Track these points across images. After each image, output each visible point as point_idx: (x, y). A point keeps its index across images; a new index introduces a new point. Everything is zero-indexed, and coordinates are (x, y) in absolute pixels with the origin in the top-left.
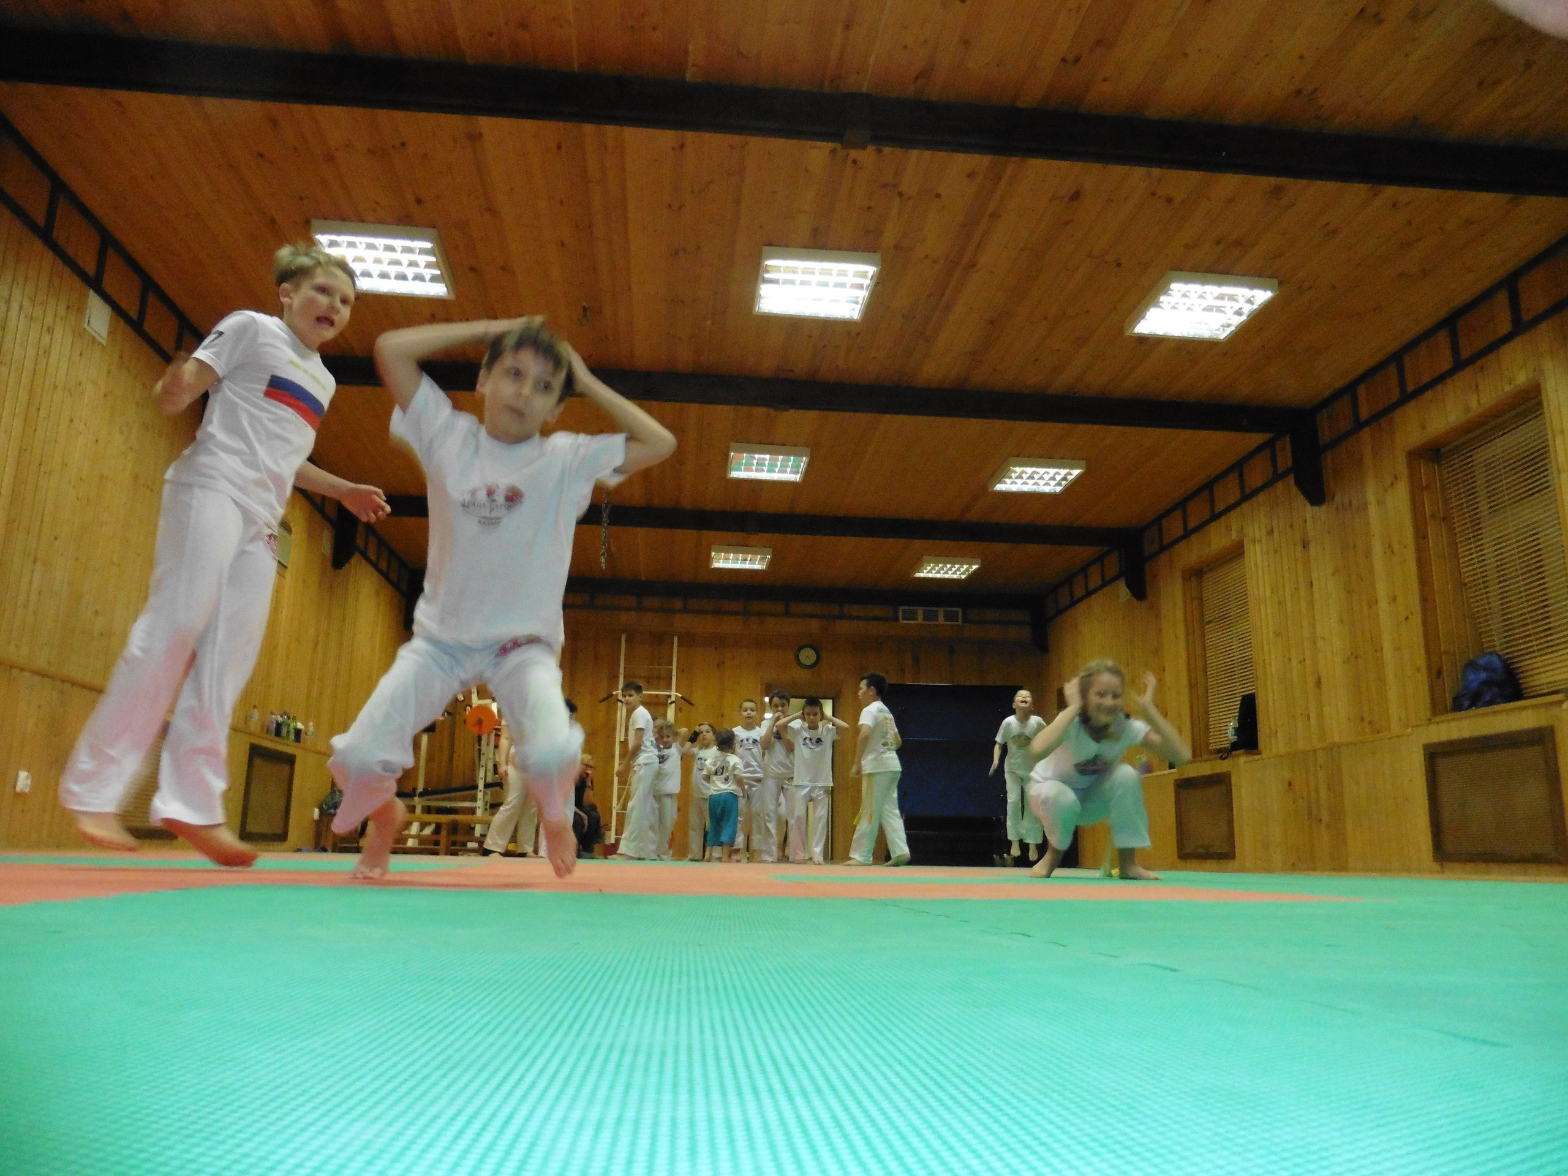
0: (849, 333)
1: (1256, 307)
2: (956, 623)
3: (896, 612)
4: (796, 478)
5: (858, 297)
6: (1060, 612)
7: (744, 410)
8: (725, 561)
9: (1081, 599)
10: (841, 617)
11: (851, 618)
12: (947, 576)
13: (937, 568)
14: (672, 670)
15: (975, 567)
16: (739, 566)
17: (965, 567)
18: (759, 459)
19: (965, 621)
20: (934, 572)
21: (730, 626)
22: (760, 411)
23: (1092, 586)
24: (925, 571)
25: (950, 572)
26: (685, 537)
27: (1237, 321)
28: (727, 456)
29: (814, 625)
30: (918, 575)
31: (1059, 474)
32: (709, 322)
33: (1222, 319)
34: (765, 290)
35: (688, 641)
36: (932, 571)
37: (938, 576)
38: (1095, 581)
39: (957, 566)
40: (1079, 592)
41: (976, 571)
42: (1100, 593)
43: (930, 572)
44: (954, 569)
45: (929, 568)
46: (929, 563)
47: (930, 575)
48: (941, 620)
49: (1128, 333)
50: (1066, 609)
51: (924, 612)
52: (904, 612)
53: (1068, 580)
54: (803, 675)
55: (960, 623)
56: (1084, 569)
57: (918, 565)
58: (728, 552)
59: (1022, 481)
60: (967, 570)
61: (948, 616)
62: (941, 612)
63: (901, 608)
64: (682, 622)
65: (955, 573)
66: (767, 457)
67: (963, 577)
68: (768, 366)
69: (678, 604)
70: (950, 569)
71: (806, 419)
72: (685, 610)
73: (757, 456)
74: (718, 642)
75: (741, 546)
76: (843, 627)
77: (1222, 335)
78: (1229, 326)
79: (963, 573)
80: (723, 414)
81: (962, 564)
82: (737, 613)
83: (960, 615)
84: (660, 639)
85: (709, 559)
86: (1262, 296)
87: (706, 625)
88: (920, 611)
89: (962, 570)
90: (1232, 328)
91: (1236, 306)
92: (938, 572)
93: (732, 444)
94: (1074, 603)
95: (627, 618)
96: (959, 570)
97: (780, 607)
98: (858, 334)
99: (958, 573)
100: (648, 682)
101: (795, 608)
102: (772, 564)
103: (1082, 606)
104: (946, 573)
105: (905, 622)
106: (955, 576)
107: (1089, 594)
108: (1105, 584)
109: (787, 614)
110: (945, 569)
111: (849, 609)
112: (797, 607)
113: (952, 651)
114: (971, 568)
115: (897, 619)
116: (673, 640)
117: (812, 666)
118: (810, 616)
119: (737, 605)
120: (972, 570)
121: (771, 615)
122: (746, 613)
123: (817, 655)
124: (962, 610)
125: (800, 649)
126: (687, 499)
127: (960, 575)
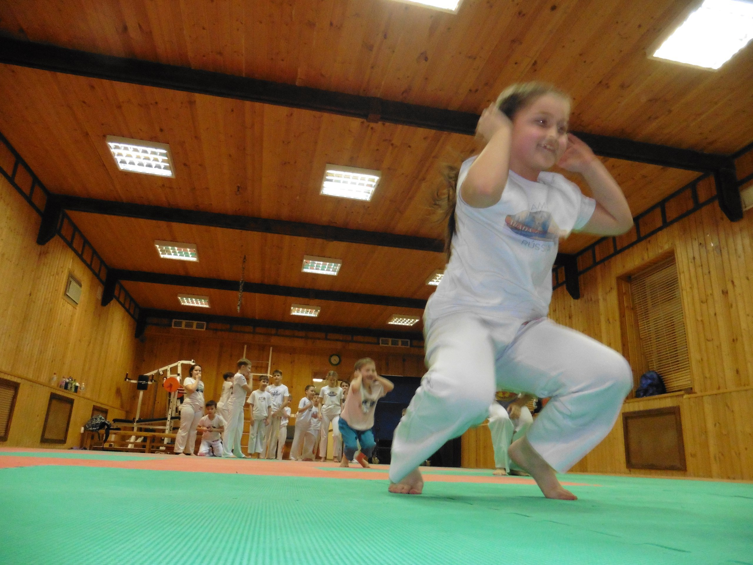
0: (364, 206)
2: (407, 347)
3: (379, 341)
4: (335, 274)
5: (370, 190)
7: (311, 240)
8: (298, 312)
10: (352, 341)
11: (357, 342)
12: (403, 324)
13: (399, 320)
14: (268, 364)
15: (417, 320)
16: (304, 314)
17: (413, 320)
18: (317, 264)
19: (411, 346)
20: (397, 322)
21: (299, 343)
22: (319, 241)
24: (393, 321)
25: (405, 322)
26: (279, 299)
28: (302, 261)
29: (339, 345)
30: (390, 323)
32: (298, 198)
34: (326, 184)
35: (277, 350)
36: (396, 322)
37: (400, 324)
39: (409, 320)
44: (407, 321)
45: (395, 320)
46: (395, 317)
47: (396, 323)
48: (400, 345)
51: (392, 340)
52: (382, 340)
55: (409, 347)
57: (390, 318)
58: (299, 308)
60: (413, 322)
61: (403, 344)
62: (400, 341)
64: (274, 340)
66: (322, 263)
67: (412, 325)
68: (325, 219)
69: (273, 331)
71: (341, 246)
72: (276, 335)
73: (316, 262)
74: (293, 351)
75: (305, 305)
76: (353, 346)
79: (412, 323)
80: (301, 241)
81: (411, 319)
82: (302, 337)
83: (409, 343)
84: (263, 348)
85: (290, 311)
87: (287, 342)
88: (390, 340)
89: (411, 321)
92: (400, 322)
93: (305, 256)
95: (248, 337)
97: (323, 335)
98: (368, 207)
99: (409, 323)
100: (256, 369)
102: (320, 315)
104: (403, 322)
105: (382, 345)
106: (407, 324)
109: (326, 339)
110: (403, 320)
111: (355, 338)
112: (331, 336)
113: (404, 360)
114: (416, 321)
115: (379, 344)
116: (270, 349)
117: (337, 365)
118: (337, 340)
119: (302, 334)
120: (416, 322)
121: (319, 339)
122: (306, 338)
123: (339, 359)
124: (410, 341)
125: (331, 356)
126: (282, 281)
127: (410, 324)
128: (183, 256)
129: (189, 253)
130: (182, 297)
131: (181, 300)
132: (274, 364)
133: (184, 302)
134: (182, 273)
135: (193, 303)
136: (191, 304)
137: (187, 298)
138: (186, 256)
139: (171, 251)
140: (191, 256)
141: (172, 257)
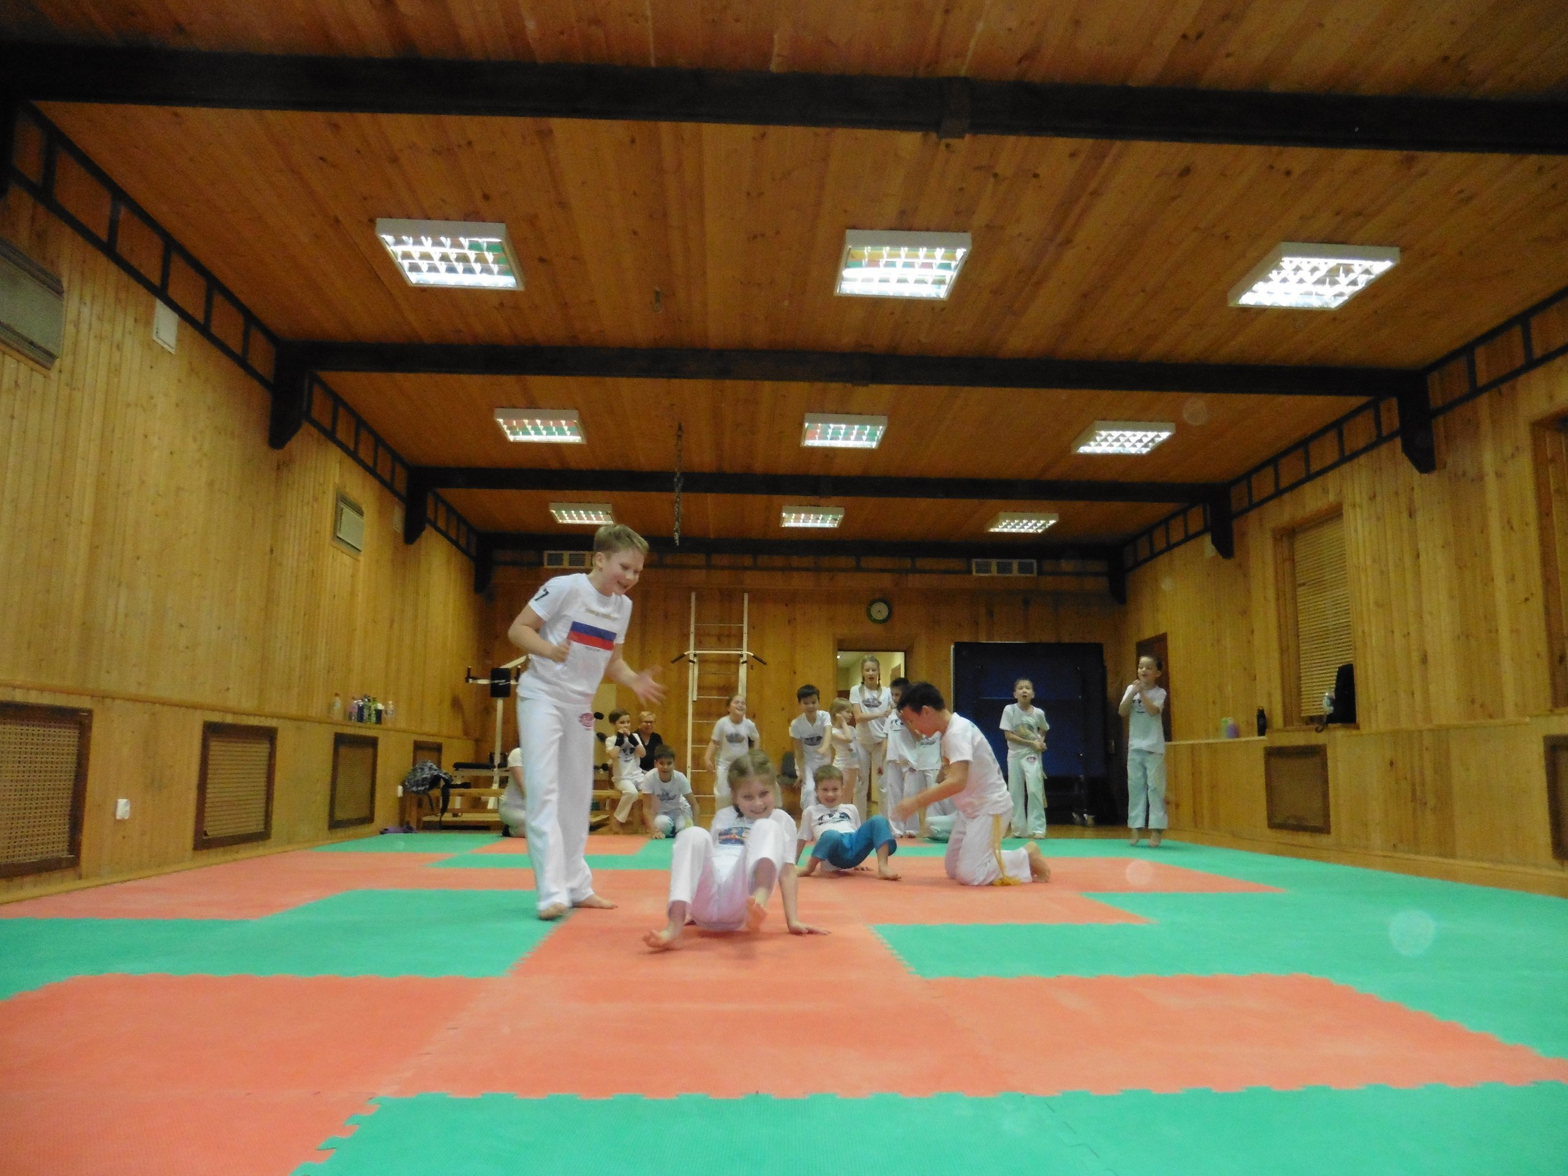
0: (934, 310)
1: (1372, 277)
2: (1028, 575)
3: (969, 565)
4: (874, 445)
5: (945, 277)
6: (1138, 564)
7: (820, 385)
8: (795, 520)
9: (1162, 552)
10: (914, 570)
11: (922, 571)
12: (1022, 531)
13: (1012, 524)
14: (742, 628)
15: (1052, 522)
16: (810, 524)
17: (1042, 522)
18: (834, 428)
19: (1040, 572)
20: (1009, 527)
21: (800, 582)
22: (836, 386)
23: (1173, 541)
24: (1000, 526)
25: (1026, 527)
26: (756, 502)
27: (1350, 290)
28: (801, 425)
29: (886, 581)
30: (992, 530)
31: (1146, 436)
32: (786, 303)
33: (1337, 289)
34: (847, 273)
35: (759, 598)
36: (1006, 526)
37: (1014, 530)
38: (1177, 535)
39: (1033, 522)
40: (1160, 544)
41: (1054, 525)
42: (1183, 547)
43: (1006, 527)
44: (1030, 524)
45: (1004, 524)
46: (1004, 519)
47: (1005, 530)
48: (1016, 572)
49: (1232, 304)
50: (1146, 561)
51: (998, 564)
52: (977, 564)
53: (1149, 531)
54: (876, 630)
55: (1035, 575)
56: (1166, 521)
57: (993, 521)
58: (798, 512)
59: (1108, 443)
60: (1044, 525)
61: (1022, 568)
62: (1015, 564)
63: (974, 561)
64: (754, 580)
65: (1031, 527)
66: (843, 426)
67: (1040, 531)
68: (847, 341)
69: (748, 561)
70: (1027, 524)
71: (885, 392)
72: (754, 568)
73: (832, 426)
74: (790, 599)
75: (815, 507)
76: (914, 581)
77: (1335, 304)
78: (1341, 294)
79: (1040, 527)
80: (798, 389)
81: (1039, 520)
82: (807, 569)
83: (1035, 565)
84: (729, 597)
85: (779, 519)
86: (1381, 267)
87: (779, 582)
88: (994, 563)
89: (1039, 525)
90: (1346, 298)
91: (1352, 277)
92: (1014, 527)
93: (807, 415)
94: (1154, 555)
95: (698, 576)
96: (1035, 525)
97: (851, 562)
98: (943, 310)
99: (1034, 527)
100: (719, 640)
101: (866, 562)
102: (844, 523)
103: (1163, 559)
104: (1023, 527)
105: (979, 574)
106: (1031, 531)
107: (1170, 547)
108: (1188, 538)
109: (858, 569)
110: (1021, 524)
111: (921, 563)
112: (868, 562)
113: (1026, 603)
114: (1049, 523)
115: (970, 572)
116: (743, 597)
117: (884, 621)
118: (882, 571)
119: (807, 561)
120: (1049, 525)
121: (842, 570)
122: (817, 569)
123: (889, 609)
124: (1038, 562)
125: (872, 603)
126: (759, 466)
127: (1037, 529)
128: (553, 434)
129: (566, 428)
130: (558, 510)
131: (556, 515)
132: (754, 628)
133: (563, 518)
134: (555, 464)
135: (580, 518)
136: (578, 522)
137: (568, 510)
138: (559, 434)
139: (529, 427)
140: (568, 433)
141: (533, 438)
